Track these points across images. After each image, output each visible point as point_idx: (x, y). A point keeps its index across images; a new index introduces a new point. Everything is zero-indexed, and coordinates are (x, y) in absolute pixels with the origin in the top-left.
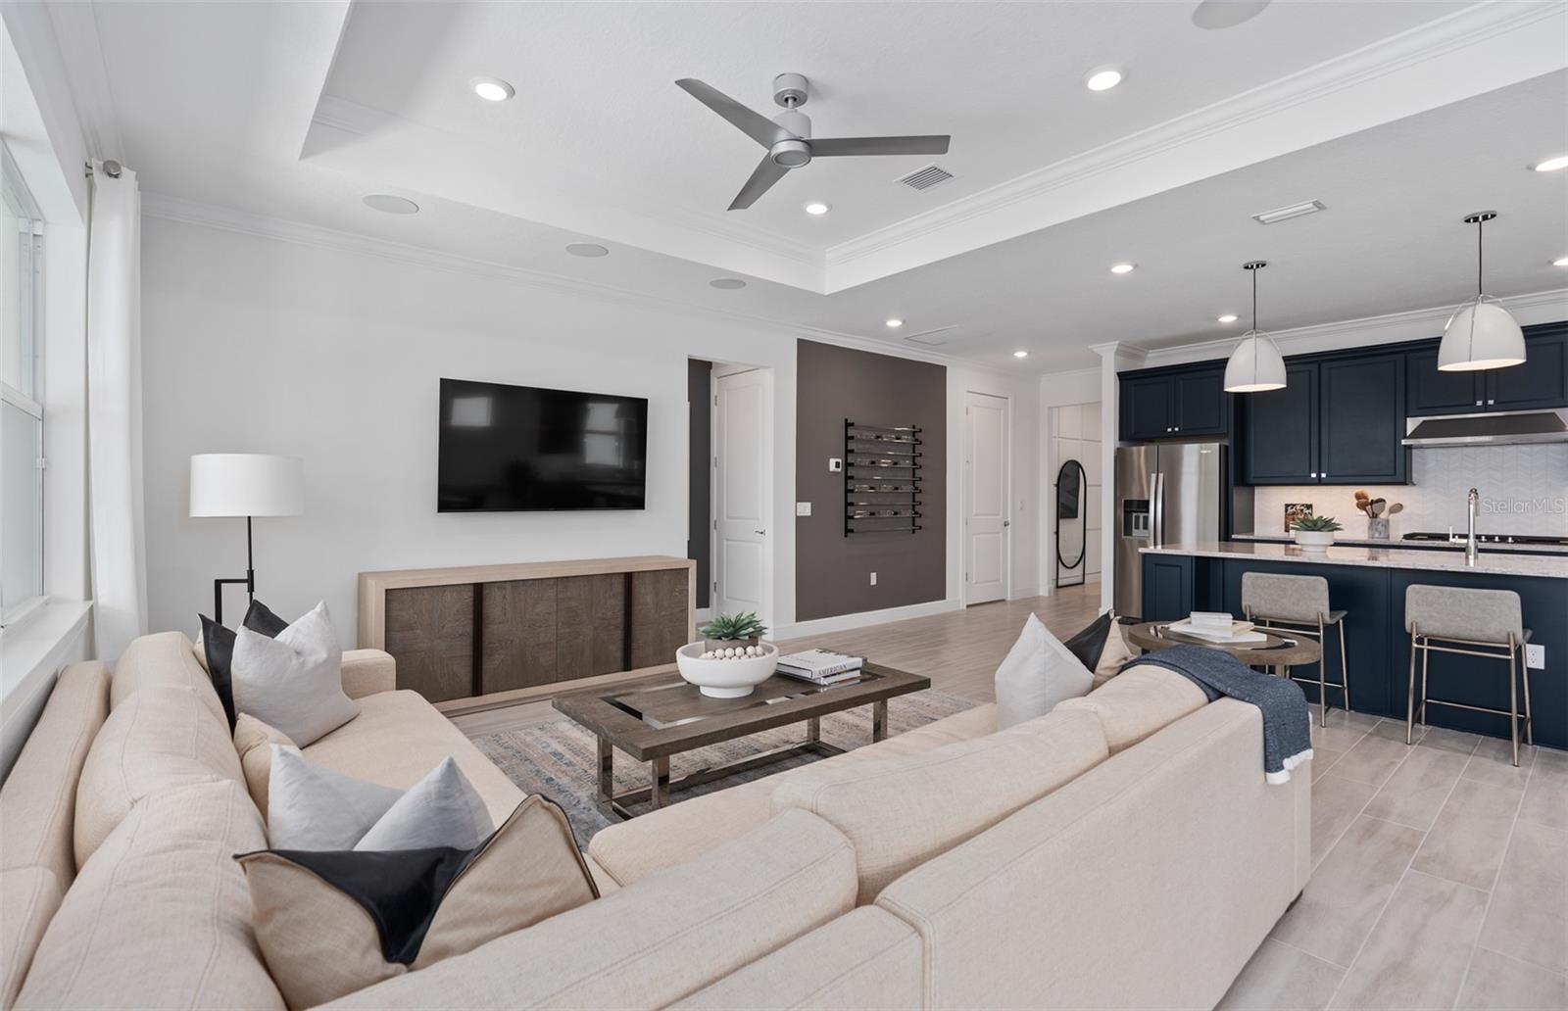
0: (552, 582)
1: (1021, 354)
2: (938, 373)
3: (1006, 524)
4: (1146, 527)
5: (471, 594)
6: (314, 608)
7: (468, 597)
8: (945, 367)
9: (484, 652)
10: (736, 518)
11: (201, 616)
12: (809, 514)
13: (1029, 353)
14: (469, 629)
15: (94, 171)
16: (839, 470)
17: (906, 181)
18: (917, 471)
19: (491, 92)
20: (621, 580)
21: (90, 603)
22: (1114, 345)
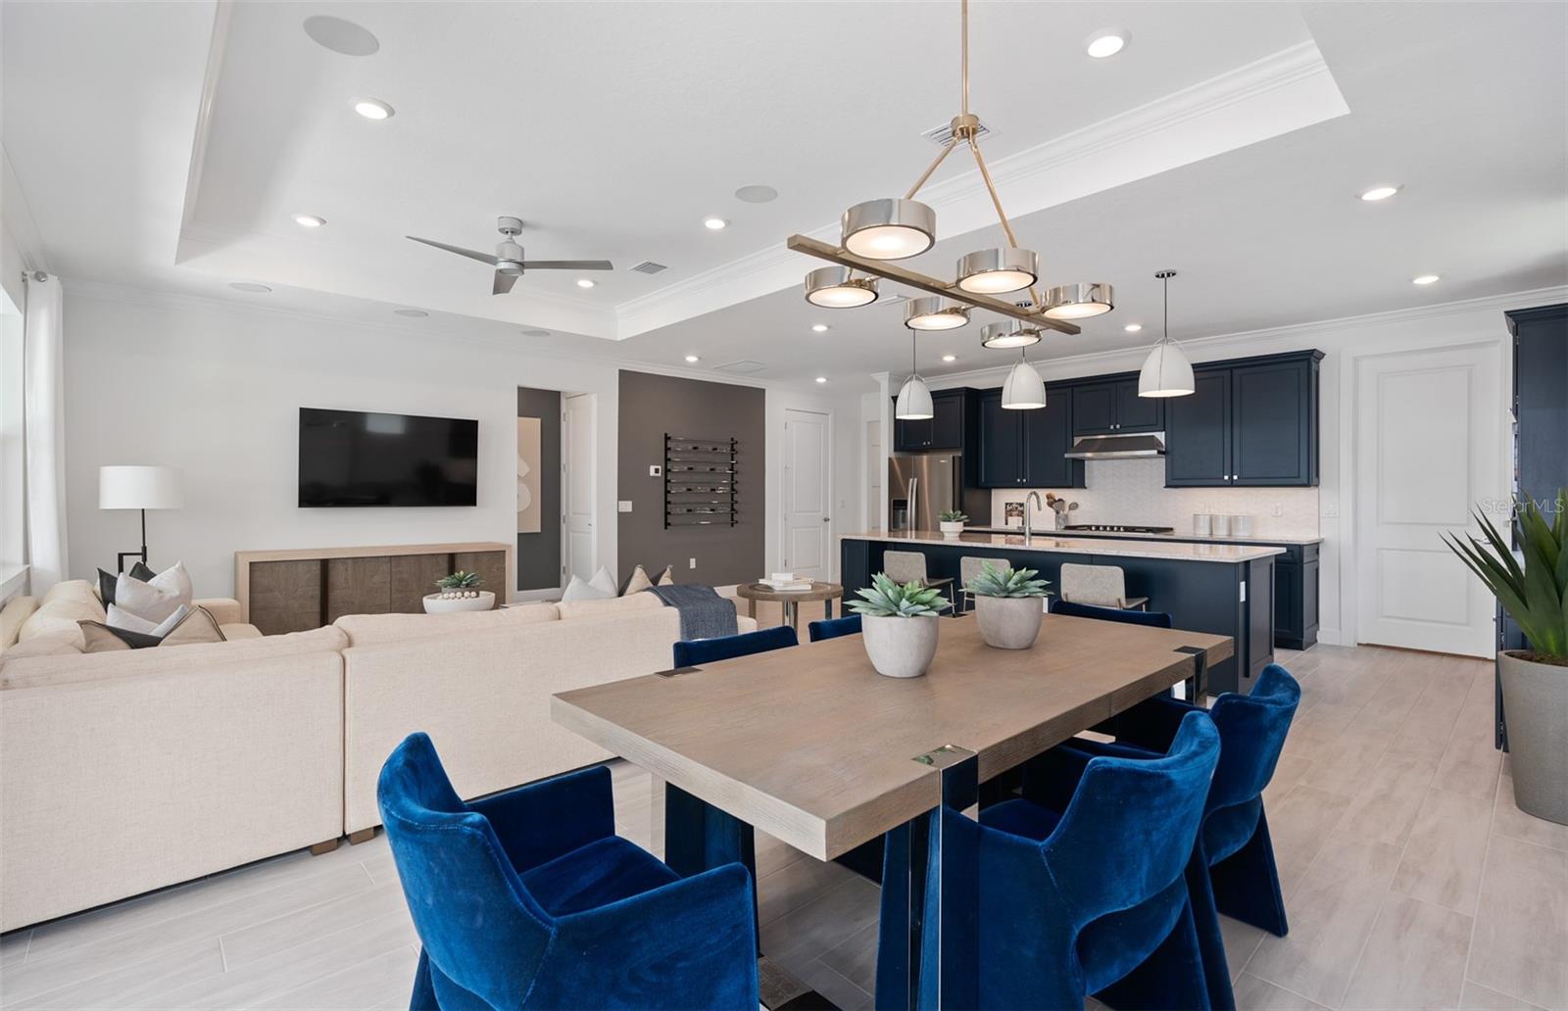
0: (387, 559)
1: (821, 380)
2: (758, 395)
3: (826, 520)
5: (319, 567)
6: (174, 565)
7: (317, 569)
8: (764, 390)
9: (330, 610)
10: (581, 514)
11: (99, 570)
12: (631, 510)
13: (827, 379)
14: (317, 592)
15: (28, 277)
16: (659, 475)
17: (637, 269)
18: (735, 475)
19: (309, 222)
20: (446, 558)
21: (28, 566)
22: (886, 374)
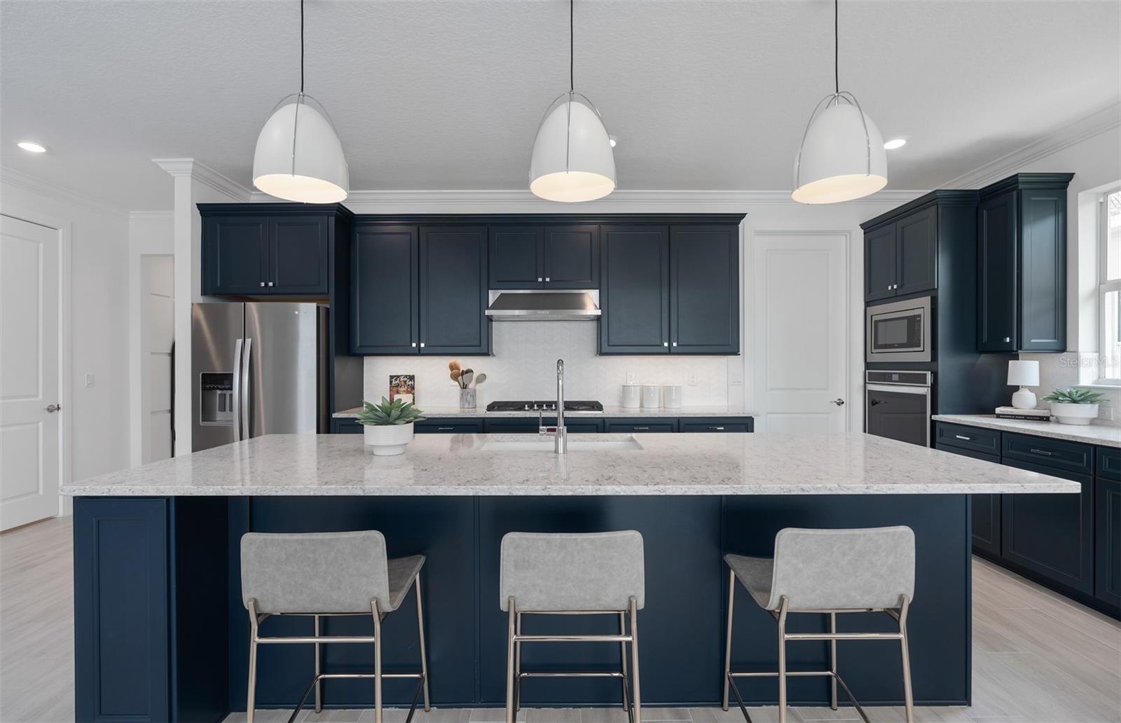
4: (231, 410)
